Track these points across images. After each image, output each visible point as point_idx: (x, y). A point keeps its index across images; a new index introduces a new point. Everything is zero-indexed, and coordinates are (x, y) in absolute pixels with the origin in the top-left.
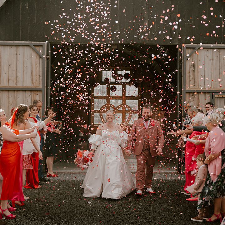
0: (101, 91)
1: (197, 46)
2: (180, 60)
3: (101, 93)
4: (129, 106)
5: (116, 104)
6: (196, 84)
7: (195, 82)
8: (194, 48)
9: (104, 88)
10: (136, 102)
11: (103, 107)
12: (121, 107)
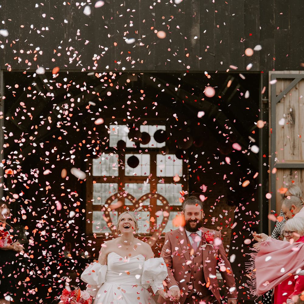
0: (108, 166)
1: (299, 75)
2: (264, 104)
3: (107, 171)
4: (163, 197)
5: (138, 192)
6: (296, 152)
7: (294, 147)
8: (293, 79)
9: (113, 160)
10: (178, 188)
11: (110, 199)
12: (147, 197)
